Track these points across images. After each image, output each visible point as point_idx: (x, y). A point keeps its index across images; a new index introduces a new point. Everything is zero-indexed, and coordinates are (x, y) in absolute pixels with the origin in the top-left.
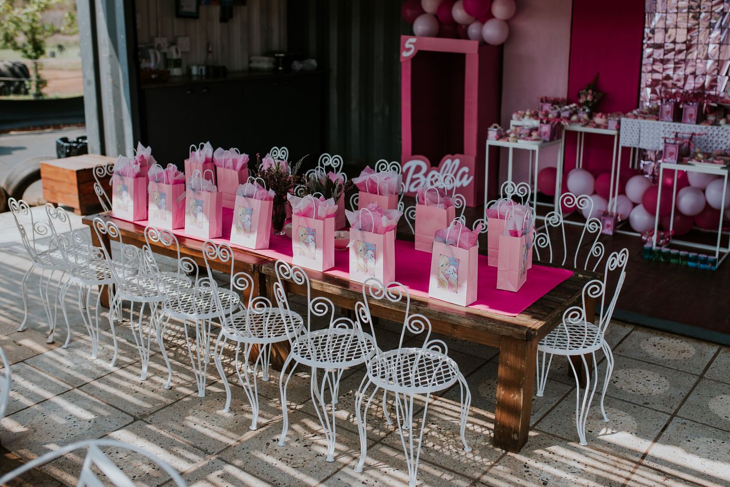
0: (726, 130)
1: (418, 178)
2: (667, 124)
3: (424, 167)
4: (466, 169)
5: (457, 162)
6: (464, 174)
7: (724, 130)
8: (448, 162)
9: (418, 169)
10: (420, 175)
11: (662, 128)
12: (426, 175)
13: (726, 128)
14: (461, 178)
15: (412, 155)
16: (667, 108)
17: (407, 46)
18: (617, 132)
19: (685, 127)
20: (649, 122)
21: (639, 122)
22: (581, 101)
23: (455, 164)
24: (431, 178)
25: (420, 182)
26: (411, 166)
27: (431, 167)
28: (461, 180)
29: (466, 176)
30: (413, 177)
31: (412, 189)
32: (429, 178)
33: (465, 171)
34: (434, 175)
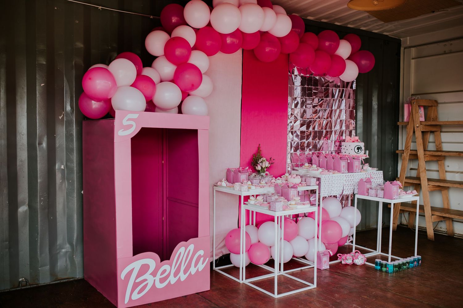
1: (145, 280)
2: (346, 174)
3: (152, 264)
4: (201, 252)
5: (191, 247)
6: (200, 257)
7: (374, 173)
8: (182, 250)
9: (144, 269)
10: (147, 276)
12: (154, 274)
15: (134, 254)
16: (343, 164)
17: (125, 122)
18: (318, 187)
19: (356, 175)
20: (337, 175)
21: (332, 177)
22: (259, 168)
23: (190, 250)
24: (160, 275)
25: (147, 284)
26: (133, 269)
27: (161, 262)
28: (196, 266)
29: (202, 259)
30: (137, 281)
31: (136, 296)
32: (158, 276)
33: (200, 255)
34: (165, 271)
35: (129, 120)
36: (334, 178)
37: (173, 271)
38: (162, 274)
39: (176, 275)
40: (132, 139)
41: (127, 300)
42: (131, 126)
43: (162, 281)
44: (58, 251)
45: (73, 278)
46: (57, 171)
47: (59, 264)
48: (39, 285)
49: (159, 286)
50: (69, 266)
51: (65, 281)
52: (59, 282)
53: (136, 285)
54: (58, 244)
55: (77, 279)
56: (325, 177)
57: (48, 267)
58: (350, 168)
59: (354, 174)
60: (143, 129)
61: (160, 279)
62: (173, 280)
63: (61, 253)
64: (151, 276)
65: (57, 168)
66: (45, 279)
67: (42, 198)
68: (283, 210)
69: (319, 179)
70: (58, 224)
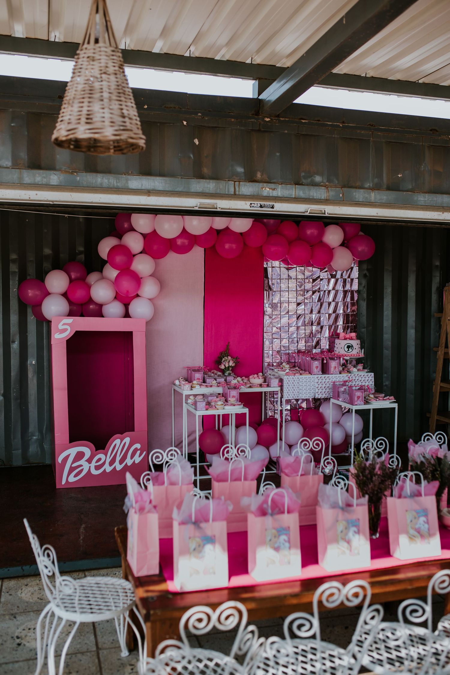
0: (360, 376)
1: (81, 466)
2: (320, 376)
3: (87, 452)
4: (138, 446)
5: (127, 440)
6: (136, 450)
7: (359, 376)
8: (118, 441)
9: (80, 456)
10: (82, 462)
11: (316, 380)
12: (89, 461)
13: (360, 375)
14: (132, 457)
15: (70, 442)
16: (316, 364)
17: (61, 327)
18: (279, 388)
19: (332, 377)
20: (306, 377)
21: (298, 378)
22: (222, 367)
23: (125, 443)
24: (96, 463)
25: (83, 470)
26: (69, 455)
27: (96, 451)
28: (132, 458)
29: (139, 452)
30: (73, 465)
31: (72, 479)
32: (94, 463)
33: (137, 448)
34: (99, 460)
35: (64, 324)
36: (301, 380)
37: (108, 460)
38: (97, 462)
39: (111, 464)
40: (67, 341)
41: (64, 482)
42: (65, 330)
43: (97, 468)
44: (30, 438)
45: (43, 463)
46: (29, 366)
47: (31, 449)
48: (12, 466)
49: (94, 472)
50: (39, 453)
51: (34, 465)
52: (29, 465)
53: (72, 470)
54: (30, 431)
55: (45, 464)
56: (288, 378)
57: (20, 451)
58: (325, 369)
59: (330, 376)
60: (77, 332)
61: (95, 466)
62: (108, 468)
63: (32, 440)
64: (87, 463)
65: (28, 363)
66: (18, 462)
67: (15, 390)
68: (206, 410)
69: (281, 381)
70: (30, 414)
